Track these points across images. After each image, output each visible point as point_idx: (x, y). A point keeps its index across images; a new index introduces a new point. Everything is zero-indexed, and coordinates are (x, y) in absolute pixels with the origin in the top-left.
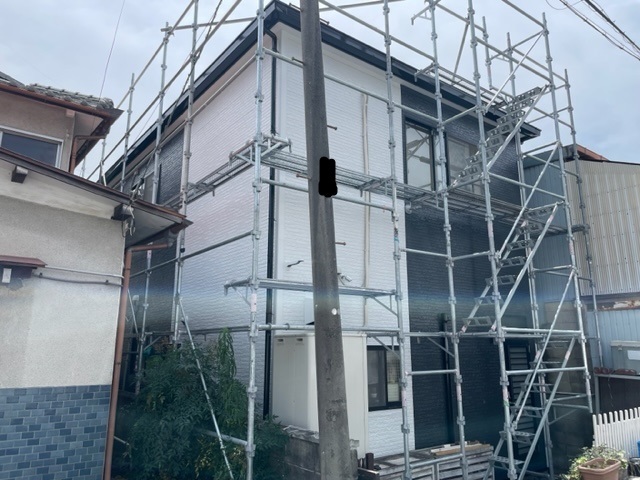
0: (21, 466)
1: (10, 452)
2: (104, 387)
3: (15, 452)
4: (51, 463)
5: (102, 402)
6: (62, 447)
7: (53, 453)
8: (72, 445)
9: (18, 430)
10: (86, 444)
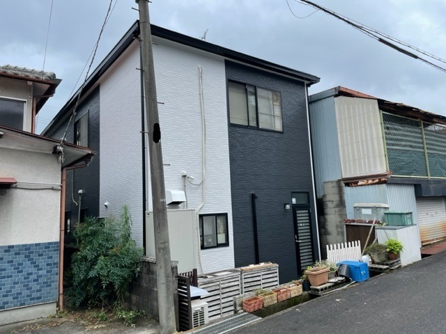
0: (15, 283)
1: (8, 277)
2: (56, 243)
3: (11, 276)
4: (30, 282)
5: (55, 251)
6: (35, 273)
7: (31, 277)
8: (40, 272)
9: (11, 266)
10: (48, 272)
